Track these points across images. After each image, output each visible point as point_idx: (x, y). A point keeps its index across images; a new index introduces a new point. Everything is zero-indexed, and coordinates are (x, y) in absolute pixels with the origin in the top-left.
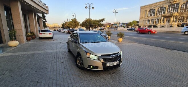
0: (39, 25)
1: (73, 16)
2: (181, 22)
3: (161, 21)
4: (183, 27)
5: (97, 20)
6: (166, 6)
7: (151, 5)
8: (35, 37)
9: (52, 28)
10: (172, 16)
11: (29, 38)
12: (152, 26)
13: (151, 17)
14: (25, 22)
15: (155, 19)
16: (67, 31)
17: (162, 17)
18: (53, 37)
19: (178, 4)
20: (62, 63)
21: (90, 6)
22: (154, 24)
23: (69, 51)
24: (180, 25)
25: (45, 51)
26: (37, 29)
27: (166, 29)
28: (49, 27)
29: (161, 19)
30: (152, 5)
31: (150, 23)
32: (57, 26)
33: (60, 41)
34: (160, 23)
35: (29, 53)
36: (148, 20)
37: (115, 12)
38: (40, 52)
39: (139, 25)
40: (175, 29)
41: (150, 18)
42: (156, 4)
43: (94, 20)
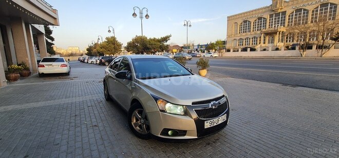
0: (38, 49)
1: (109, 31)
2: (290, 41)
3: (260, 40)
4: (295, 49)
5: (157, 38)
6: (267, 16)
7: (244, 13)
8: (29, 74)
9: (66, 56)
10: (276, 33)
11: (13, 75)
12: (249, 49)
13: (244, 34)
14: (4, 42)
15: (251, 37)
16: (98, 61)
17: (262, 34)
18: (69, 72)
19: (284, 13)
20: (95, 128)
21: (141, 13)
22: (251, 46)
23: (109, 98)
24: (290, 47)
25: (52, 101)
26: (32, 57)
27: (270, 53)
28: (60, 54)
29: (260, 38)
30: (246, 14)
31: (244, 45)
32: (78, 52)
33: (87, 80)
34: (260, 43)
35: (10, 108)
36: (241, 39)
37: (187, 25)
38: (41, 104)
39: (227, 48)
40: (283, 53)
41: (244, 36)
42: (251, 13)
43: (151, 39)
